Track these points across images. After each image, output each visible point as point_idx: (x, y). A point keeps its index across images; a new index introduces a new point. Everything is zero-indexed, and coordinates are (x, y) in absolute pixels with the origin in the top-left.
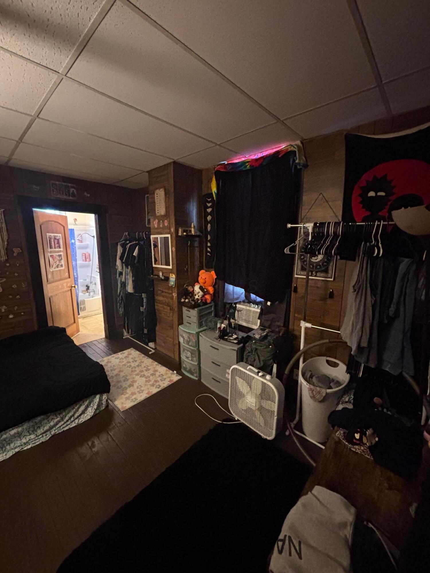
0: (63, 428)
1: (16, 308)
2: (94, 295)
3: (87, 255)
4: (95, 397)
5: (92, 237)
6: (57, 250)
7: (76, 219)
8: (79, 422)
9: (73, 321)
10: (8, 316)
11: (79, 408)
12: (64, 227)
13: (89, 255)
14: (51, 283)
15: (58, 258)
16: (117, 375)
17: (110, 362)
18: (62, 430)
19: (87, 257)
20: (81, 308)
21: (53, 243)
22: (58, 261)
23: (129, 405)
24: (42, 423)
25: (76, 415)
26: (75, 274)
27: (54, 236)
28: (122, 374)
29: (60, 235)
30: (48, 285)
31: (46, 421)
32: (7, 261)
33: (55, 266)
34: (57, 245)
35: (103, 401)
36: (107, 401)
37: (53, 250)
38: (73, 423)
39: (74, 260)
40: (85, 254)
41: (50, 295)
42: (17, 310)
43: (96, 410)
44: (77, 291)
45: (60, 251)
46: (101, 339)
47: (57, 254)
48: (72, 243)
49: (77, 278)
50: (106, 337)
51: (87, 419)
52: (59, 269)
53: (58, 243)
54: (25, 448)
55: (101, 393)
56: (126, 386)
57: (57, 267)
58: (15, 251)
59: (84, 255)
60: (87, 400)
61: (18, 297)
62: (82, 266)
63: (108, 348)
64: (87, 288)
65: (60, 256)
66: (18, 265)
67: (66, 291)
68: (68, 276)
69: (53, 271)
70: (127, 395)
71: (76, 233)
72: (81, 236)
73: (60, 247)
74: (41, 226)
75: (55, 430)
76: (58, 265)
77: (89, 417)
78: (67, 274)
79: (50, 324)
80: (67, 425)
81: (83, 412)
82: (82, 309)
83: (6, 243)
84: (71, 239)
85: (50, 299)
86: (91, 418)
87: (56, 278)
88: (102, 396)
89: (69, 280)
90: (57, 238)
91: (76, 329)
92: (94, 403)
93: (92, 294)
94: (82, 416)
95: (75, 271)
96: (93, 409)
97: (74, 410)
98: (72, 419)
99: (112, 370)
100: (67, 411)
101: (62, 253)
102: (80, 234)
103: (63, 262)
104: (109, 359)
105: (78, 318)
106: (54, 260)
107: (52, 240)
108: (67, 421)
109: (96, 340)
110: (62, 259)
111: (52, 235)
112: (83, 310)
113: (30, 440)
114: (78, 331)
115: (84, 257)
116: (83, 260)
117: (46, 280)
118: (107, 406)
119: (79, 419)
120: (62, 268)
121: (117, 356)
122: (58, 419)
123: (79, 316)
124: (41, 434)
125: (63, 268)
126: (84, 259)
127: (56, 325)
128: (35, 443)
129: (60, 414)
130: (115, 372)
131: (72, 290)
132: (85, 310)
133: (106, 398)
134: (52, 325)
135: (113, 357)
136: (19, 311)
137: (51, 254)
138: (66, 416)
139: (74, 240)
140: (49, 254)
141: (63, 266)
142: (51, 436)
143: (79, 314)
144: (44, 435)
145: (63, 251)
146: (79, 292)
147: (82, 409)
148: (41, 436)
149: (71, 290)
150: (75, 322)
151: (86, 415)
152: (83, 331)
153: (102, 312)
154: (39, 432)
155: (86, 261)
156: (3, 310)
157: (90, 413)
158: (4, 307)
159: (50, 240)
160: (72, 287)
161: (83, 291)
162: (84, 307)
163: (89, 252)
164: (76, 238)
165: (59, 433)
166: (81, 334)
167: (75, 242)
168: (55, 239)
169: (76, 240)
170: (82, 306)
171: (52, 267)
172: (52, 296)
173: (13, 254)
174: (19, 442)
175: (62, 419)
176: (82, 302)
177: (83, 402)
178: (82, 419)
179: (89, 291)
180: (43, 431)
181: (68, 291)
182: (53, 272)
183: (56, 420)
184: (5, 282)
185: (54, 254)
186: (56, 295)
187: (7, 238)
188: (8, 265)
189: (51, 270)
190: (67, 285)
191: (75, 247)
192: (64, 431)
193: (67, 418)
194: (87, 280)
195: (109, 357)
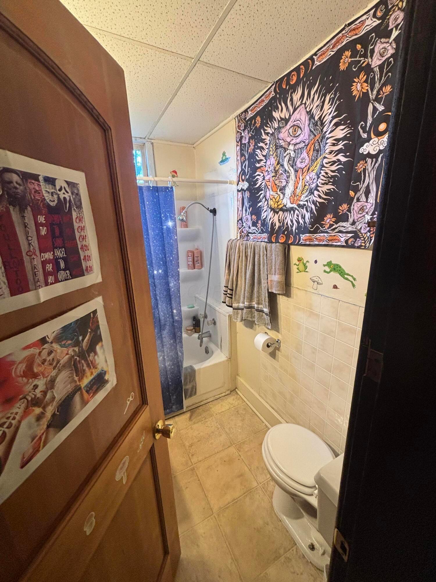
3: (196, 255)
5: (211, 211)
7: (175, 172)
13: (201, 253)
19: (195, 259)
40: (193, 253)
44: (180, 354)
48: (168, 229)
59: (190, 254)
62: (188, 279)
64: (194, 322)
82: (189, 394)
84: (167, 219)
95: (174, 305)
102: (183, 208)
115: (190, 259)
126: (191, 263)
132: (195, 393)
139: (174, 220)
155: (194, 269)
162: (192, 388)
163: (201, 248)
164: (178, 218)
167: (175, 226)
169: (178, 223)
170: (189, 387)
176: (188, 377)
191: (176, 239)
194: (196, 308)
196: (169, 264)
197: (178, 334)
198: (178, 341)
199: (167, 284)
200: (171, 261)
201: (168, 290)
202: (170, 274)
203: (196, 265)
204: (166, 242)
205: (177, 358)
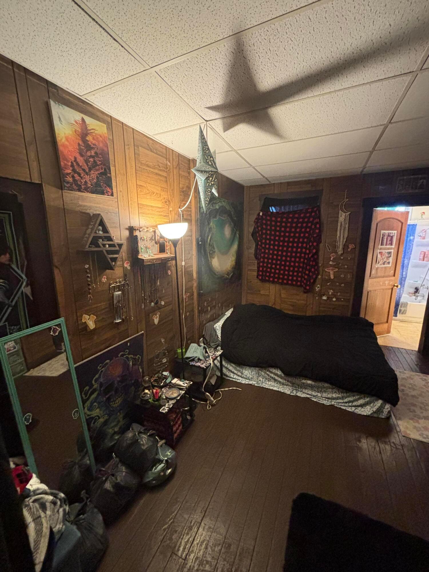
0: (341, 405)
1: (339, 294)
2: (422, 301)
4: (377, 400)
6: (388, 247)
7: (424, 213)
8: (355, 411)
9: (386, 320)
10: (332, 298)
11: (359, 399)
12: (402, 223)
14: (373, 278)
15: (387, 255)
16: (413, 396)
17: (412, 379)
18: (340, 407)
19: (426, 256)
20: (400, 310)
21: (385, 240)
22: (386, 258)
23: (415, 435)
24: (328, 390)
25: (355, 404)
26: (404, 273)
27: (388, 233)
28: (420, 399)
29: (396, 232)
30: (370, 280)
31: (330, 390)
32: (342, 254)
33: (381, 262)
34: (388, 242)
35: (385, 410)
36: (389, 412)
37: (384, 246)
38: (350, 408)
39: (407, 258)
40: (425, 253)
41: (369, 289)
42: (339, 295)
43: (374, 412)
44: (402, 292)
45: (391, 249)
46: (412, 350)
47: (387, 251)
48: (410, 240)
49: (405, 278)
50: (419, 351)
51: (363, 414)
52: (385, 266)
53: (391, 240)
54: (313, 399)
55: (386, 401)
56: (421, 415)
57: (384, 264)
58: (350, 247)
59: (422, 253)
60: (368, 398)
61: (343, 285)
62: (416, 266)
63: (416, 363)
64: (415, 290)
65: (390, 253)
66: (349, 259)
67: (386, 289)
68: (393, 274)
69: (378, 267)
70: (417, 425)
71: (418, 229)
72: (425, 232)
73: (391, 244)
74: (377, 224)
75: (335, 402)
76: (385, 262)
77: (365, 414)
78: (392, 272)
79: (362, 315)
80: (345, 406)
81: (362, 406)
82: (401, 312)
83: (345, 240)
84: (410, 236)
85: (368, 292)
86: (366, 416)
87: (379, 274)
88: (386, 405)
89: (393, 278)
90: (391, 235)
91: (386, 330)
92: (375, 404)
93: (419, 298)
94: (360, 408)
95: (404, 270)
96: (372, 410)
97: (354, 398)
98: (350, 404)
99: (409, 388)
100: (348, 394)
101: (392, 251)
102: (423, 230)
103: (391, 260)
104: (411, 375)
105: (392, 320)
106: (381, 257)
107: (386, 237)
108: (346, 403)
109: (405, 349)
110: (390, 256)
111: (387, 232)
112: (403, 313)
113: (317, 396)
114: (389, 332)
115: (422, 256)
116: (420, 259)
117: (369, 275)
118: (388, 418)
119: (356, 409)
120: (388, 266)
121: (424, 377)
122: (340, 396)
123: (394, 318)
124: (325, 398)
125: (390, 265)
126: (422, 258)
127: (367, 318)
128: (319, 401)
129: (342, 393)
130: (414, 393)
131: (394, 289)
132: (405, 314)
133: (389, 409)
134: (363, 317)
135: (419, 376)
136: (341, 297)
137: (381, 251)
138: (346, 398)
139: (414, 236)
140: (379, 251)
141: (391, 263)
142: (330, 404)
143: (396, 316)
144: (327, 400)
145: (394, 249)
146: (403, 293)
147: (362, 402)
148: (324, 399)
149: (392, 289)
150: (387, 322)
151: (363, 410)
152: (394, 333)
153: (422, 322)
154: (325, 395)
155: (423, 261)
156: (330, 293)
157: (367, 411)
158: (332, 291)
159: (382, 238)
160: (394, 286)
161: (409, 293)
162: (404, 311)
164: (417, 235)
165: (337, 407)
166: (391, 336)
167: (414, 238)
168: (389, 236)
169: (416, 237)
170: (403, 309)
171: (378, 264)
172: (370, 291)
173: (348, 249)
174: (310, 392)
175: (343, 398)
176: (403, 305)
177: (364, 397)
178: (358, 411)
179: (417, 294)
180: (326, 396)
181: (389, 289)
182: (377, 269)
183: (337, 395)
184: (337, 271)
185: (383, 251)
186: (375, 290)
187: (347, 236)
188: (342, 258)
189: (376, 267)
190: (389, 283)
191: (413, 244)
192: (340, 408)
193: (346, 400)
194: (419, 282)
195: (414, 373)
196: (406, 253)
197: (403, 283)
198: (402, 286)
199: (404, 261)
200: (408, 252)
201: (403, 264)
202: (406, 257)
203: (425, 259)
204: (408, 244)
205: (400, 293)
